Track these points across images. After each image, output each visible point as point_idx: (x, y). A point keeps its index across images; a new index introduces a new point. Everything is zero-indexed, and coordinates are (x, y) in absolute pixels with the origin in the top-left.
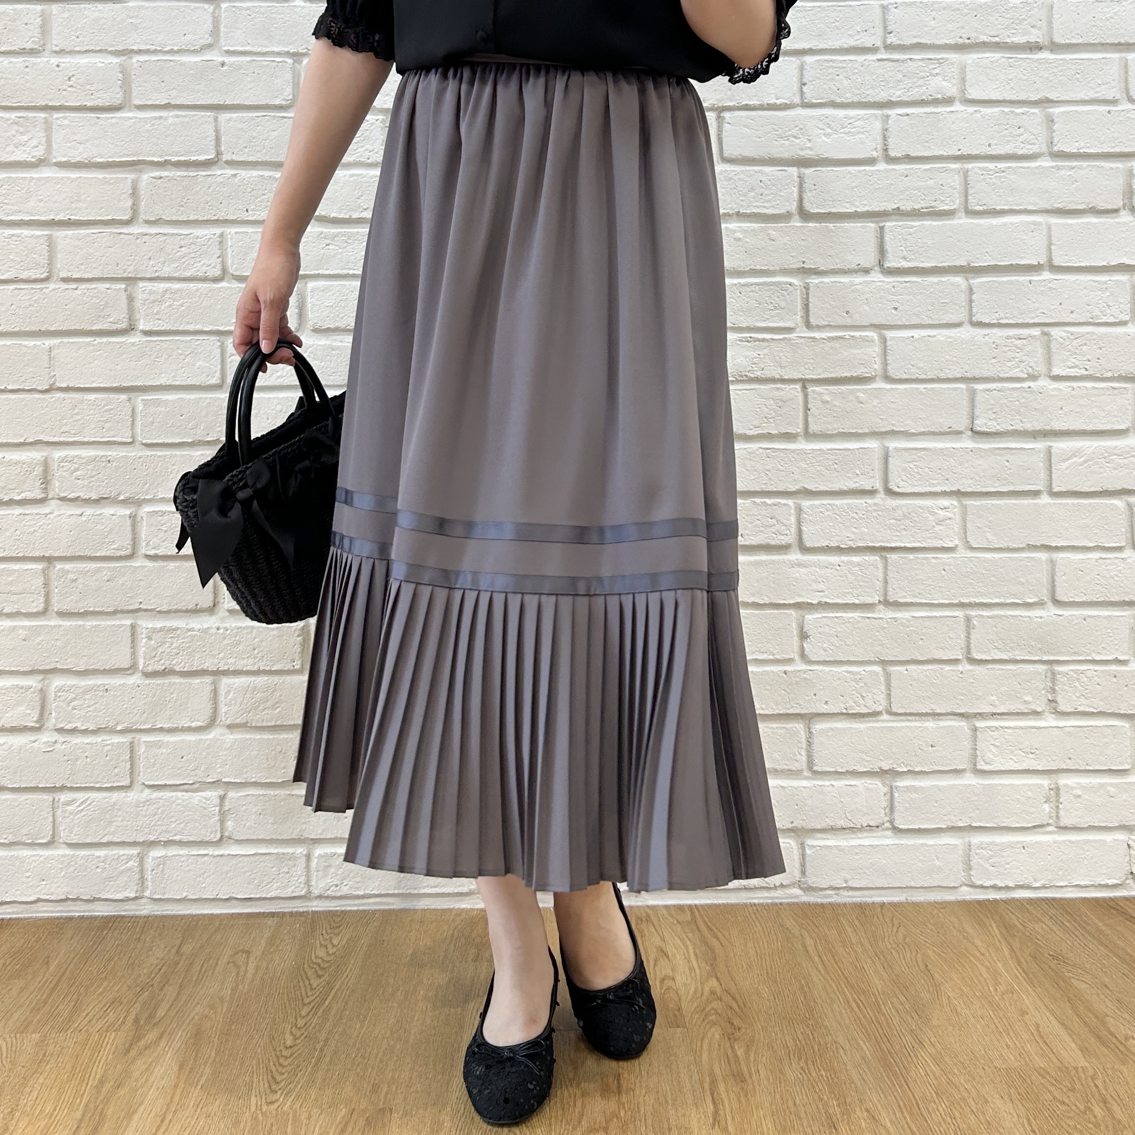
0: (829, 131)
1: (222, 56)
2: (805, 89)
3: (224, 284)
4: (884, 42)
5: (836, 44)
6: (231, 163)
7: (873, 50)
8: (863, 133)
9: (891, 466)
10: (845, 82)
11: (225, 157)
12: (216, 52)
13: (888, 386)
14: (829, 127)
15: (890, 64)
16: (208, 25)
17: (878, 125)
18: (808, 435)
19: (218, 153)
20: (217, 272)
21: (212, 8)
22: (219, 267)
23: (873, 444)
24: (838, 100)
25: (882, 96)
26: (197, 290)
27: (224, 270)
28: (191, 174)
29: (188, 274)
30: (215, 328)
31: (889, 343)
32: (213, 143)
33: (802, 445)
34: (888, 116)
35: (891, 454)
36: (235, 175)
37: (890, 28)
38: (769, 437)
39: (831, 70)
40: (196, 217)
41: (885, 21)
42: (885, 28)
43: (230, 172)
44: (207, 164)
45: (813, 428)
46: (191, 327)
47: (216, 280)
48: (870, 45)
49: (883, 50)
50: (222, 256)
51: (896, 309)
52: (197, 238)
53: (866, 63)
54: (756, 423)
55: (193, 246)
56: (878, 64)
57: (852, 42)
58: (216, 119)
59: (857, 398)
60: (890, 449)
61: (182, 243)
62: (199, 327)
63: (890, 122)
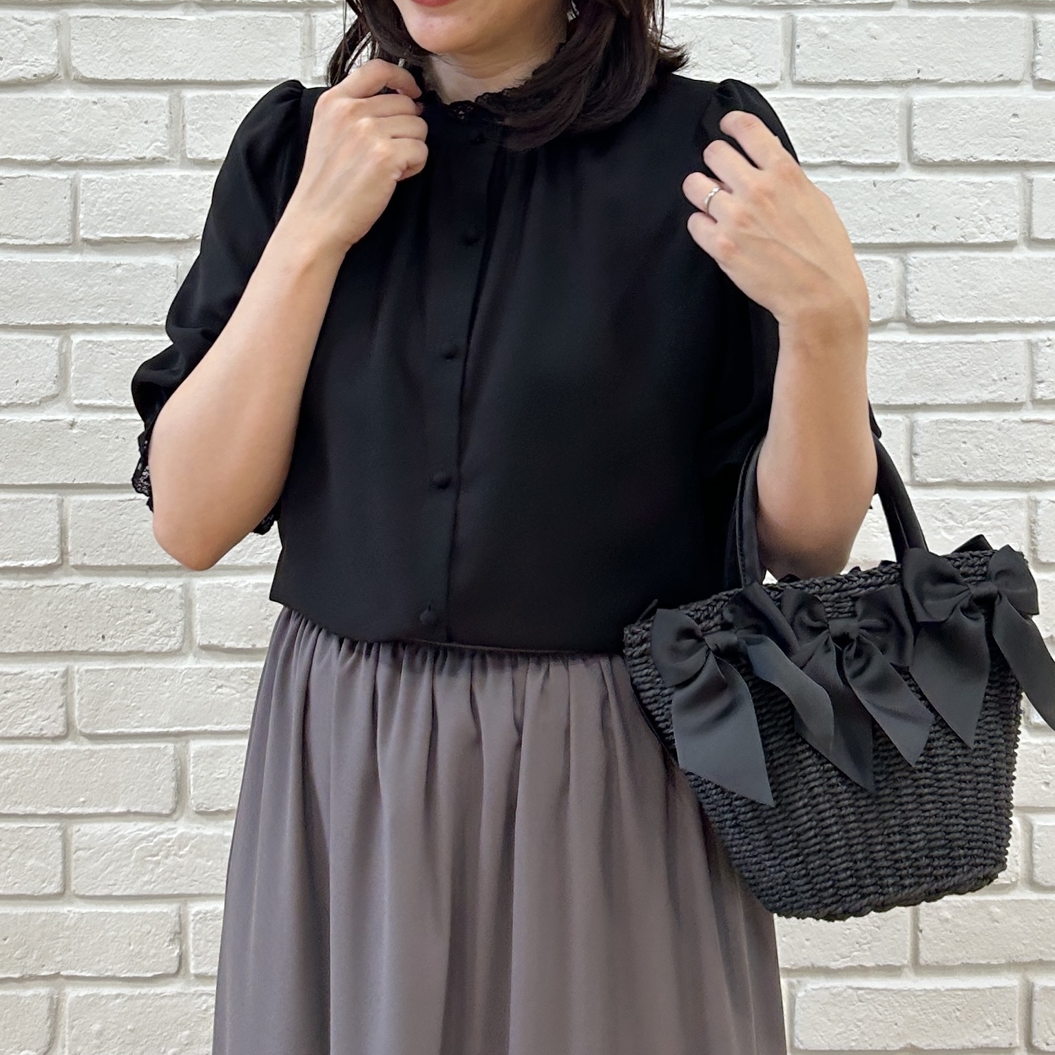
0: (952, 523)
1: (71, 411)
2: (917, 460)
3: (68, 745)
4: (1032, 394)
5: (963, 398)
6: (82, 569)
7: (1016, 406)
8: (999, 528)
9: (1036, 1015)
10: (976, 453)
11: (73, 560)
12: (62, 405)
13: (1034, 896)
14: (952, 516)
15: (1040, 427)
16: (52, 367)
17: (1023, 514)
18: (918, 966)
19: (63, 553)
20: (59, 729)
21: (58, 340)
22: (61, 720)
23: (1011, 981)
24: (965, 479)
25: (1030, 474)
26: (29, 755)
27: (69, 725)
28: (23, 584)
29: (16, 732)
30: (55, 810)
31: (1037, 834)
32: (56, 540)
33: (909, 983)
34: (1037, 502)
35: (1036, 996)
36: (87, 586)
37: (1041, 375)
38: (862, 971)
39: (955, 436)
40: (29, 648)
41: (1032, 363)
42: (1033, 374)
43: (81, 580)
44: (48, 570)
45: (926, 956)
46: (20, 810)
47: (56, 739)
48: (1011, 400)
49: (1030, 405)
50: (67, 705)
51: (1047, 784)
52: (31, 678)
53: (1006, 425)
54: (844, 950)
55: (24, 691)
56: (1023, 427)
57: (986, 396)
58: (61, 504)
59: (990, 913)
60: (1037, 989)
61: (8, 686)
62: (30, 809)
63: (1040, 511)
